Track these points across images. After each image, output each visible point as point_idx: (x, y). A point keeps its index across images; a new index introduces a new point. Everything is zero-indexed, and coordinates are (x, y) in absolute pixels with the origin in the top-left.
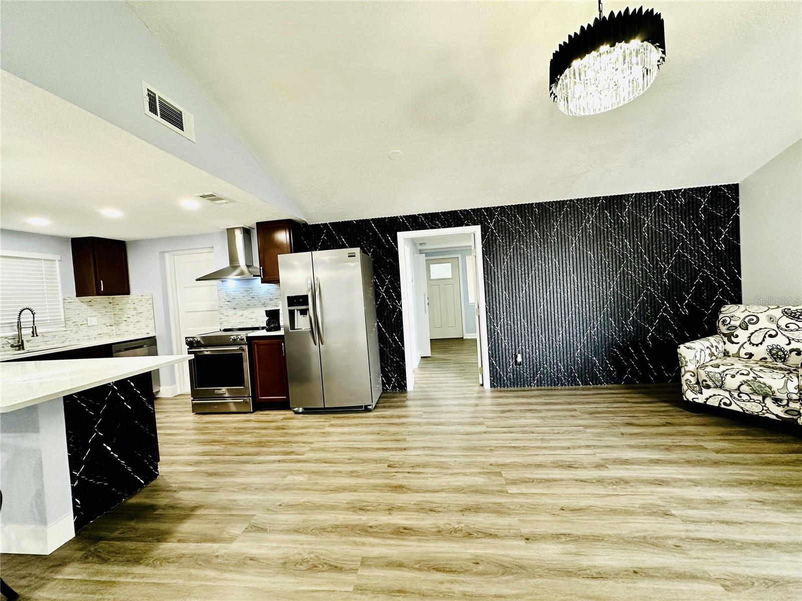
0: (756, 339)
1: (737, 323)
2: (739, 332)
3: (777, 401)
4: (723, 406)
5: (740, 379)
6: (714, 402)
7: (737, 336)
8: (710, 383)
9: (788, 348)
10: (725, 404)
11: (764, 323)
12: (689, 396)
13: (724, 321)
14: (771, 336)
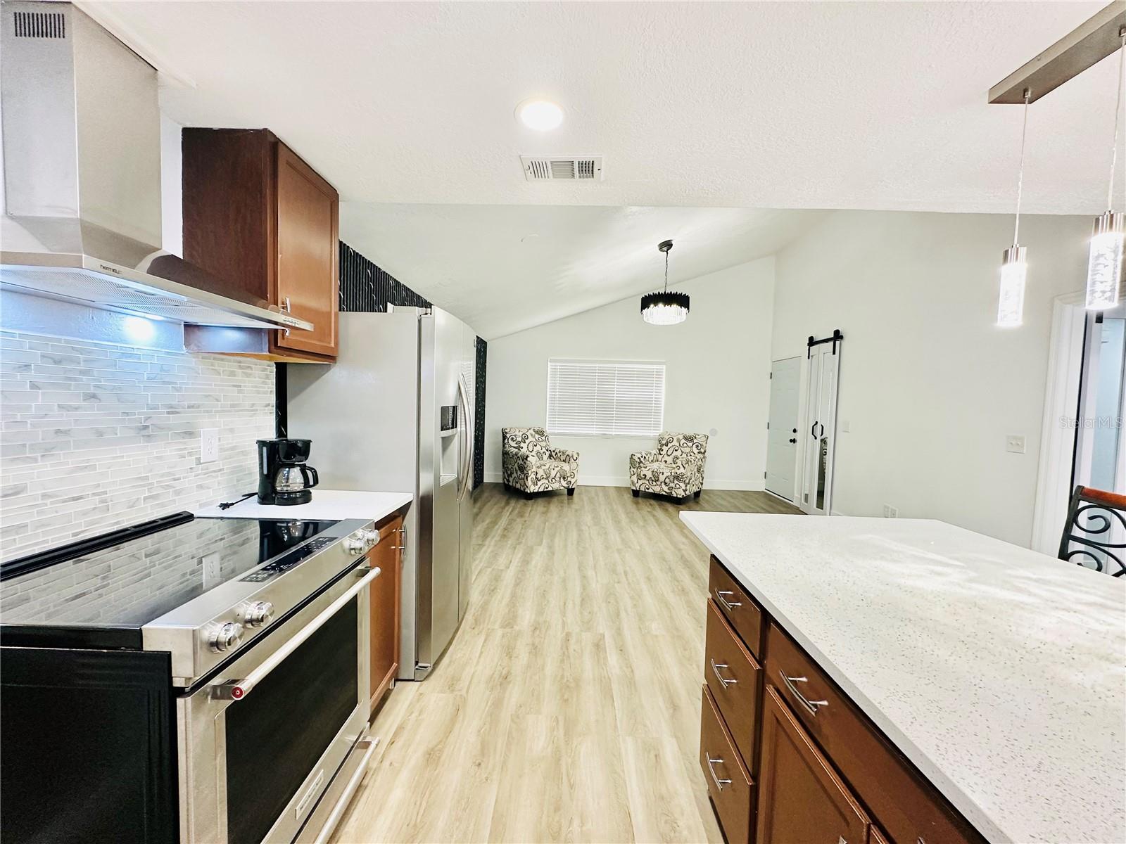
0: (531, 449)
1: (519, 439)
2: (522, 445)
3: (564, 478)
4: (546, 490)
5: (556, 469)
6: (541, 490)
7: (522, 448)
8: (545, 476)
9: (542, 452)
10: (547, 488)
11: (530, 438)
12: (532, 488)
13: (512, 439)
14: (536, 446)
